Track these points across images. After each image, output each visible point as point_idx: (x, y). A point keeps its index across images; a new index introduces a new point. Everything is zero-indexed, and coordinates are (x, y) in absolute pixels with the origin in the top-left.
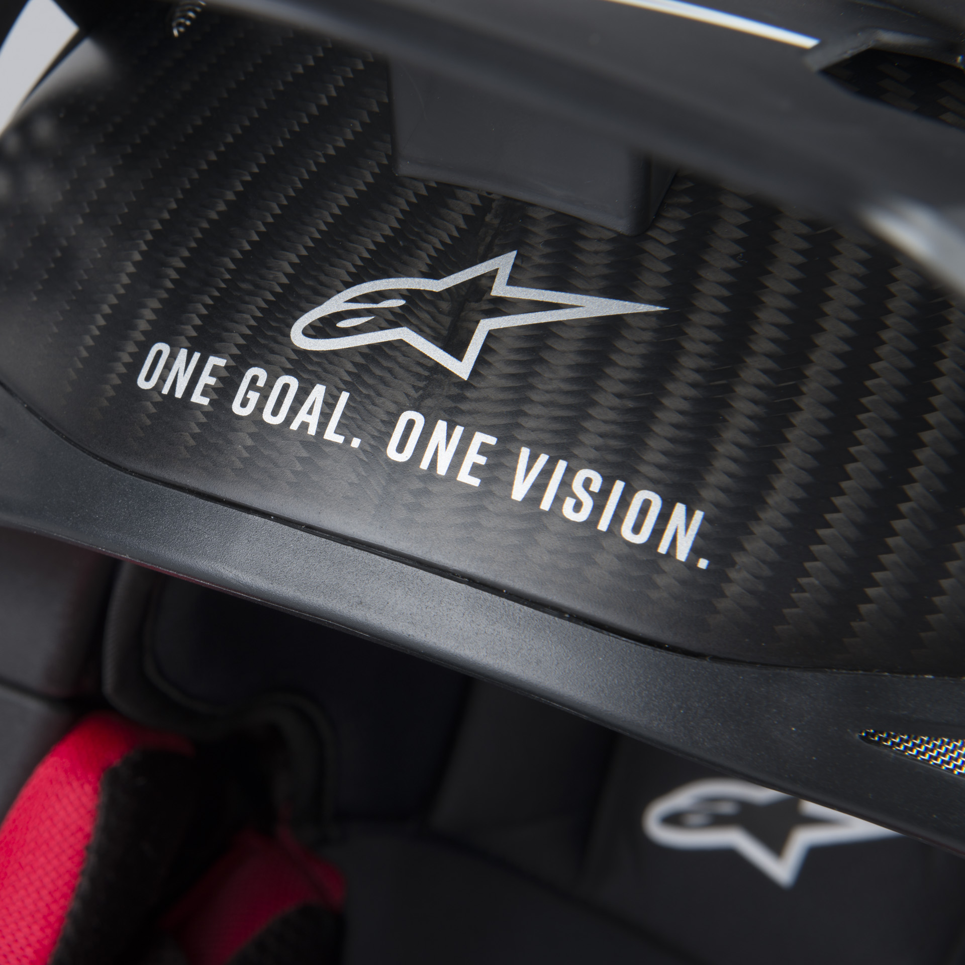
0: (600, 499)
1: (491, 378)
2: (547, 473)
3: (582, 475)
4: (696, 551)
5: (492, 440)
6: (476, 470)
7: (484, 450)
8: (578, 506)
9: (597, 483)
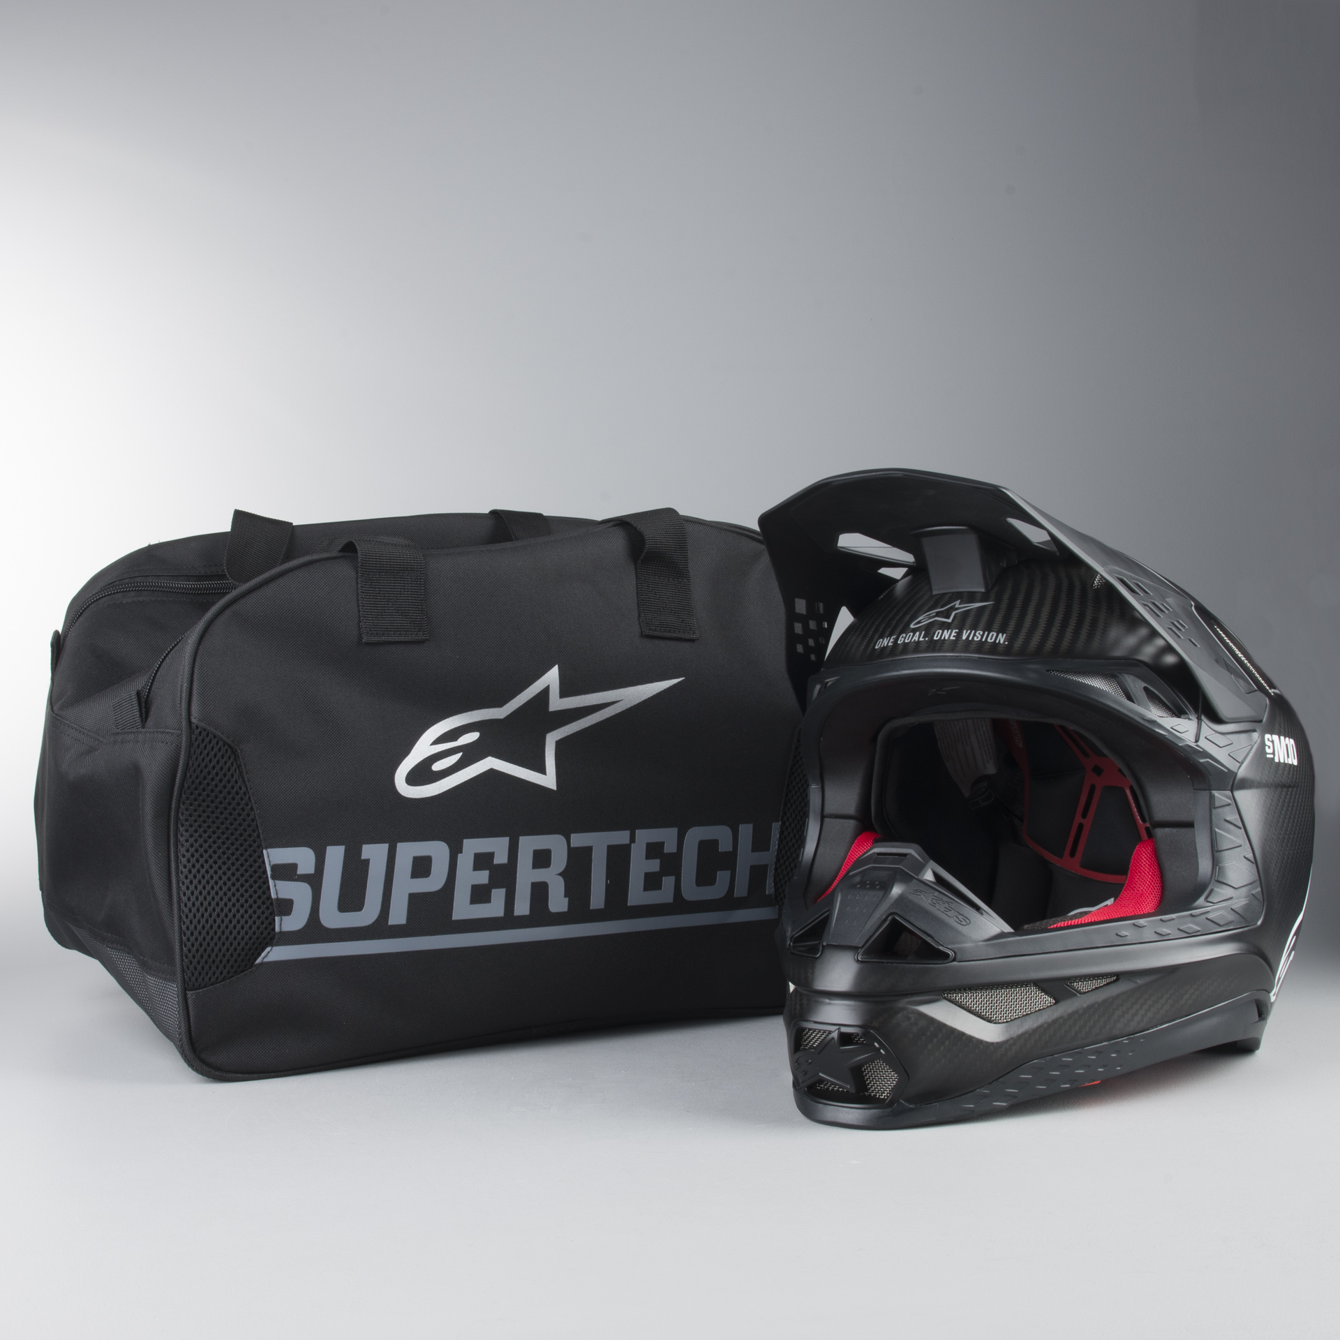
0: (982, 636)
1: (956, 621)
2: (970, 634)
3: (978, 632)
4: (1004, 642)
5: (957, 631)
6: (954, 636)
7: (956, 632)
8: (978, 638)
9: (981, 633)
